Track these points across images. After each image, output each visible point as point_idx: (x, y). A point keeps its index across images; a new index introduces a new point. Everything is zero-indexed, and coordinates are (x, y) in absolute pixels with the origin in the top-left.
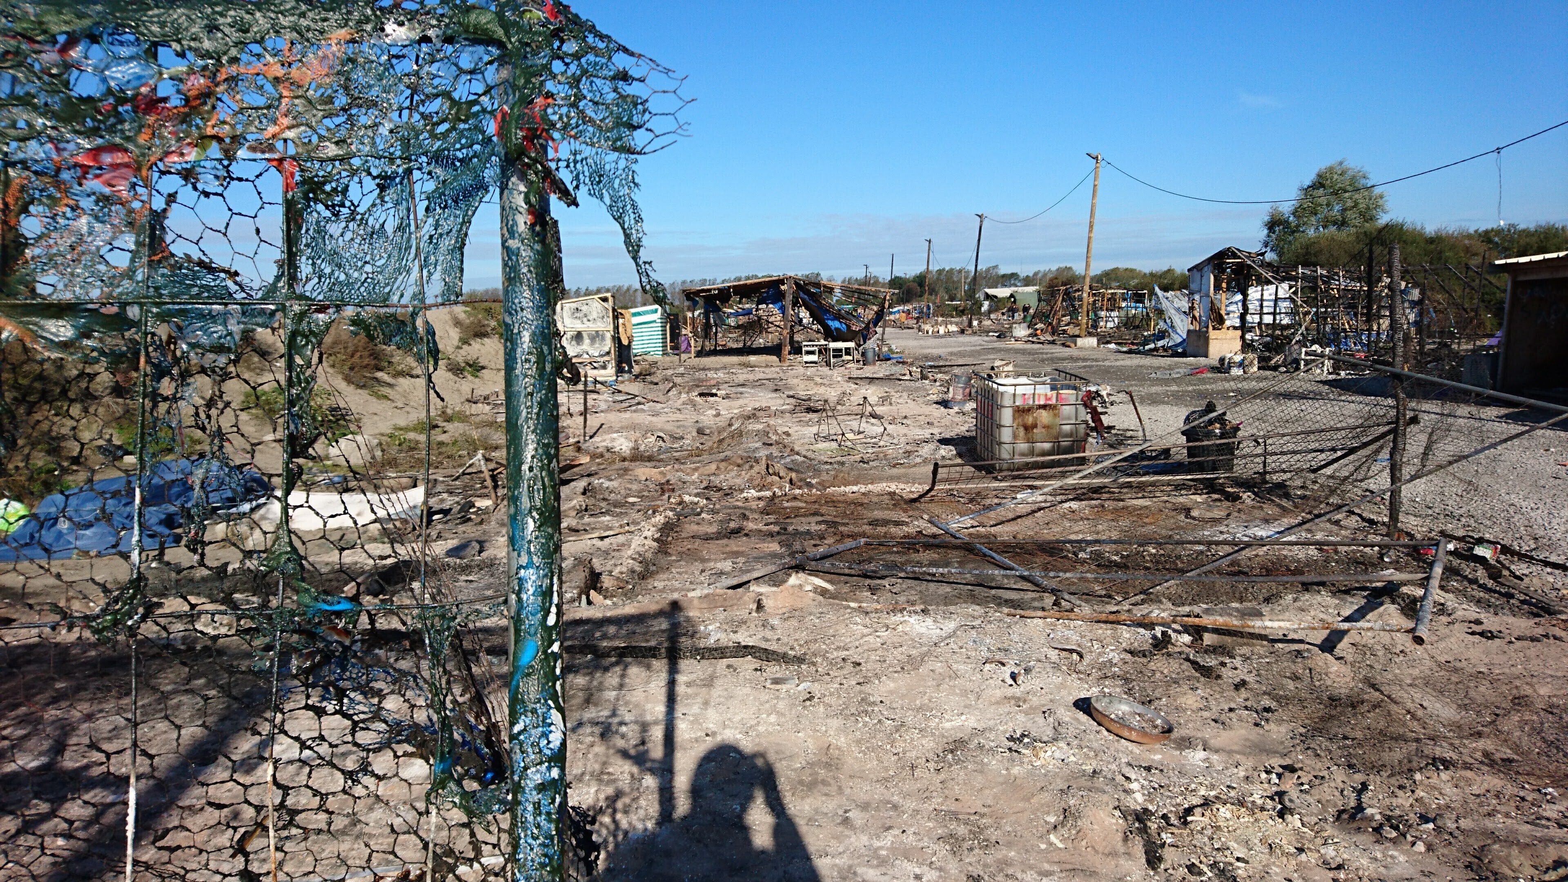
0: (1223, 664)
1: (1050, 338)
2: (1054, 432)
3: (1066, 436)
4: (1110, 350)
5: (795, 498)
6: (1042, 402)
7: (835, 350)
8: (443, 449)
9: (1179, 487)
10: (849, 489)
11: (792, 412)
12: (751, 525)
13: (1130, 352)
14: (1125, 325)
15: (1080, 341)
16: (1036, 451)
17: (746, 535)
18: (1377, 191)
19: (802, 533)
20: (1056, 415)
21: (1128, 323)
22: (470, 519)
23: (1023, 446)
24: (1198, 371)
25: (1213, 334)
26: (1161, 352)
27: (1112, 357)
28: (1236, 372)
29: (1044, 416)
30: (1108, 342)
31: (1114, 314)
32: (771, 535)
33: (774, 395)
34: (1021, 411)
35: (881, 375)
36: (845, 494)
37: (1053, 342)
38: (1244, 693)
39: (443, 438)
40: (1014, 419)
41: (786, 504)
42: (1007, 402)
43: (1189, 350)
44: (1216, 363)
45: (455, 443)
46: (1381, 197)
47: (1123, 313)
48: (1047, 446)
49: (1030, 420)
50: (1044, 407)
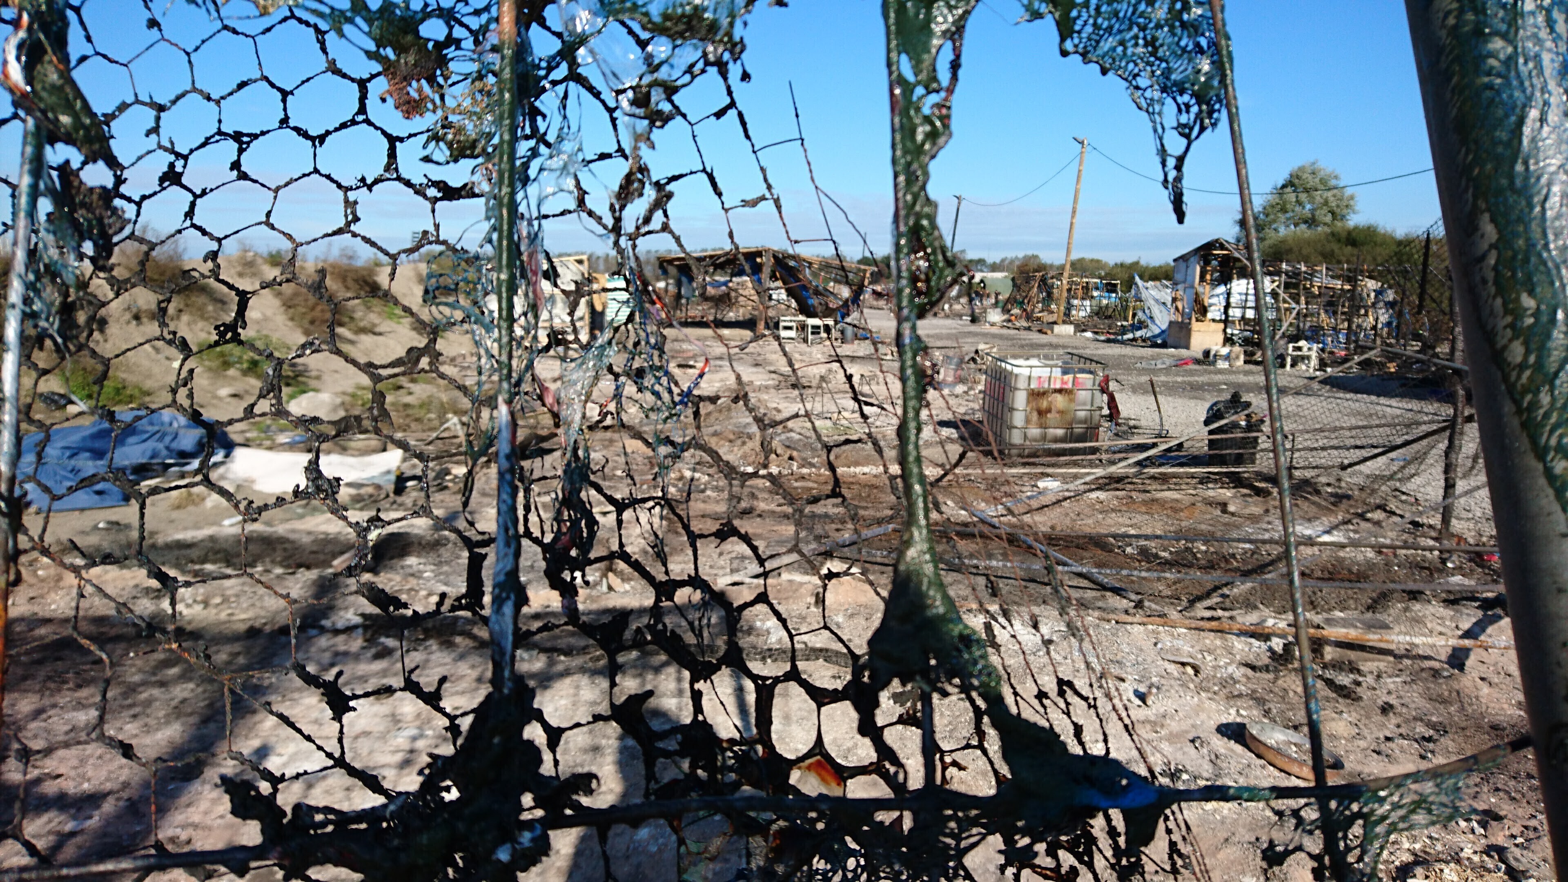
0: (1358, 684)
1: (1025, 324)
2: (1068, 417)
3: (1081, 422)
4: (1088, 339)
5: (803, 478)
6: (1058, 386)
7: (813, 327)
8: (410, 412)
9: (1204, 480)
10: (858, 470)
11: (777, 388)
12: (762, 506)
13: (1108, 341)
14: (1097, 314)
15: (1057, 329)
16: (1049, 437)
17: (760, 516)
18: (1348, 192)
19: (820, 516)
20: (1072, 400)
21: (1100, 313)
22: (446, 488)
23: (1035, 432)
24: (1181, 363)
25: (1195, 326)
26: (1140, 342)
27: (1093, 345)
28: (1222, 365)
29: (1059, 401)
30: (1084, 331)
31: (1087, 303)
32: (786, 516)
33: (755, 370)
34: (1036, 395)
35: (861, 354)
36: (855, 475)
37: (1029, 329)
38: (1394, 720)
39: (408, 399)
40: (1028, 402)
41: (796, 484)
42: (1022, 384)
43: (1169, 341)
44: (1200, 356)
45: (421, 406)
46: (1352, 198)
47: (1094, 302)
48: (1060, 432)
49: (1044, 404)
50: (1060, 391)
